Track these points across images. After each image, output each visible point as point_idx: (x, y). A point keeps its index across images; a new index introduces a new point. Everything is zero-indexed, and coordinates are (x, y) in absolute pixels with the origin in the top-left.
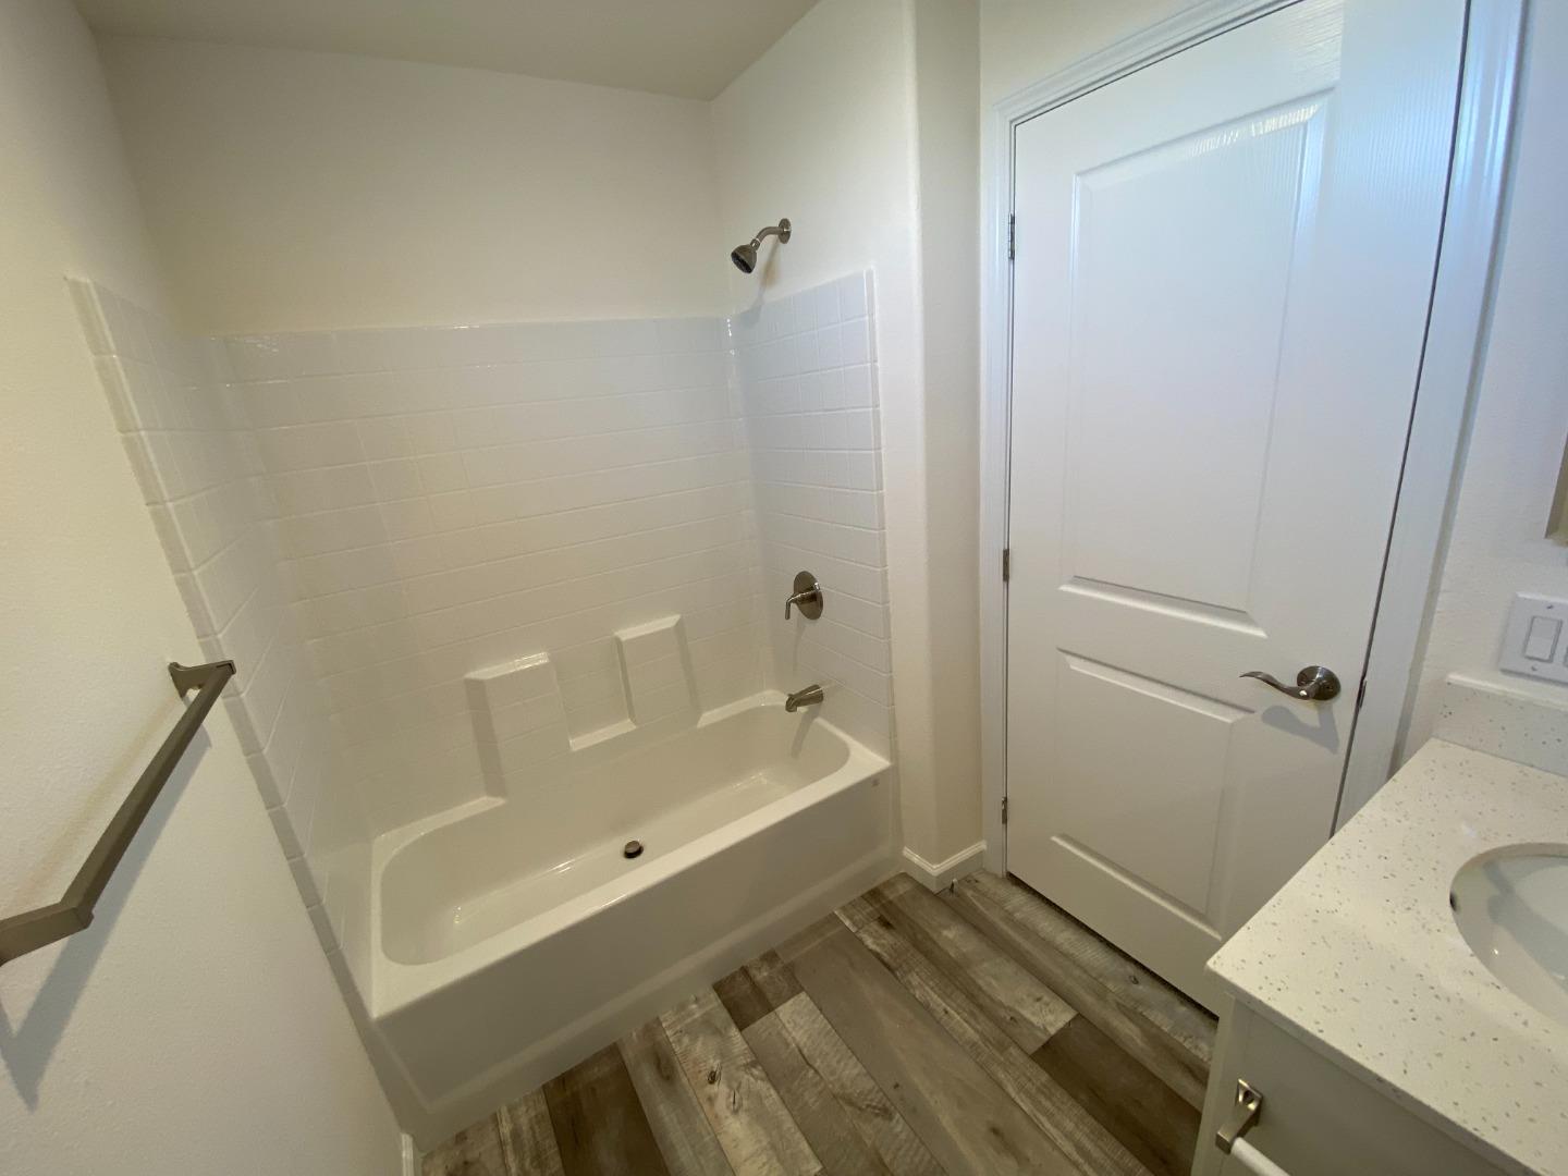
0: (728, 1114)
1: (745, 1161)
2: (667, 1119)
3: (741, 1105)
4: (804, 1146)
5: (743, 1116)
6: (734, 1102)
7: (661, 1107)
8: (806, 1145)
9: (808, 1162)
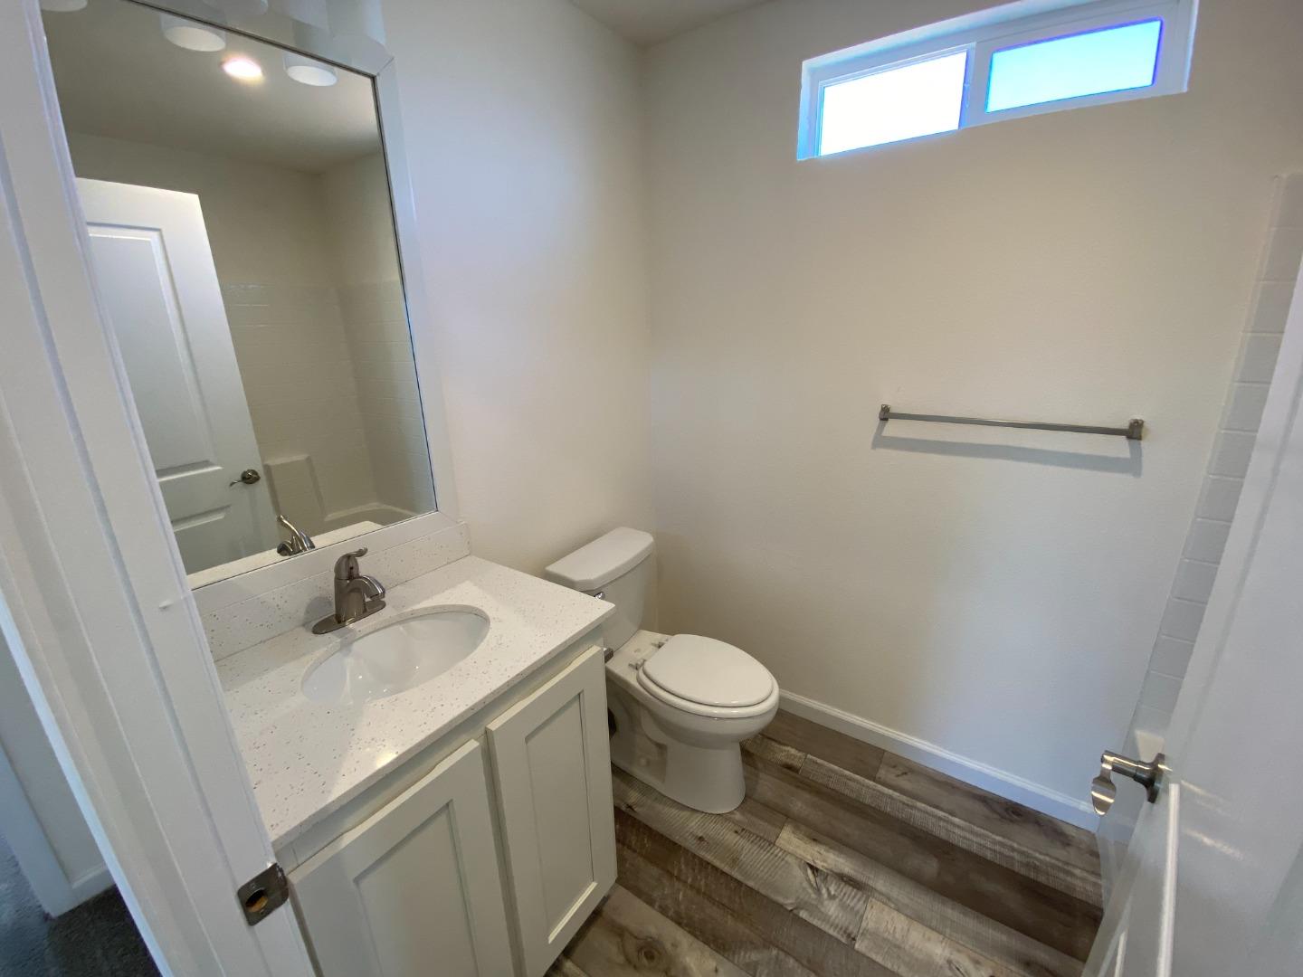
0: (952, 957)
1: (908, 930)
2: (990, 931)
3: (950, 969)
4: (879, 959)
5: (941, 962)
6: (958, 969)
7: (1004, 938)
8: (877, 960)
9: (866, 947)
